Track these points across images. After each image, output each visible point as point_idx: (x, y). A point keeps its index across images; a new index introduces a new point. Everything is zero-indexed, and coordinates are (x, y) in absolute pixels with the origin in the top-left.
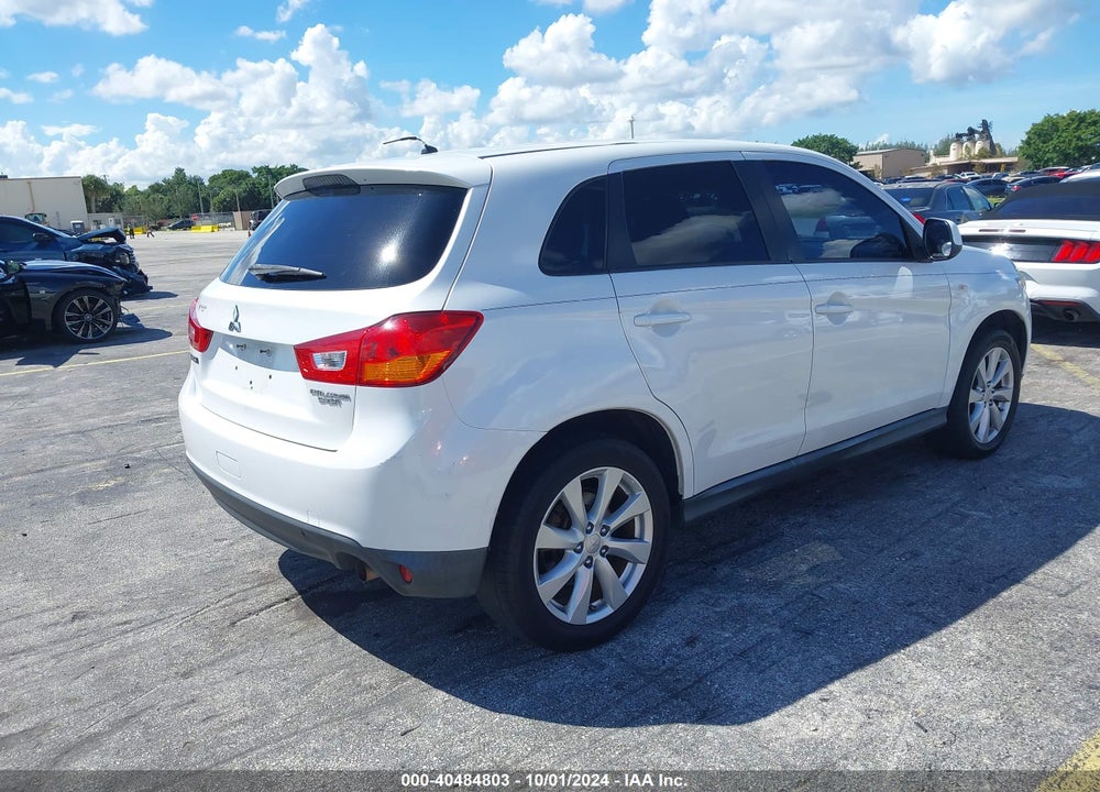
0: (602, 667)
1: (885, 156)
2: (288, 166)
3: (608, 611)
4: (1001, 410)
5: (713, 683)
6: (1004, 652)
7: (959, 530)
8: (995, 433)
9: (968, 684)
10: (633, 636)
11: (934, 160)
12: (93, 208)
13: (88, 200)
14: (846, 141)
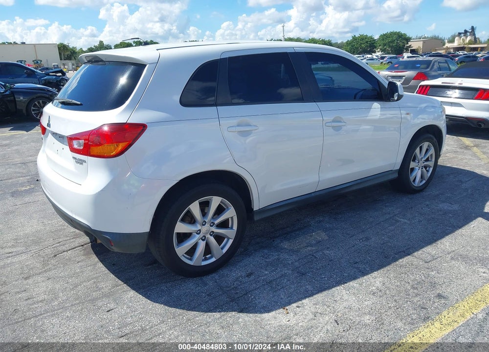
0: (206, 284)
1: (424, 42)
2: (149, 41)
3: (213, 260)
4: (428, 171)
5: (251, 295)
6: (389, 288)
7: (393, 227)
8: (424, 182)
9: (366, 303)
10: (225, 271)
11: (448, 45)
12: (63, 58)
13: (60, 54)
14: (405, 35)
